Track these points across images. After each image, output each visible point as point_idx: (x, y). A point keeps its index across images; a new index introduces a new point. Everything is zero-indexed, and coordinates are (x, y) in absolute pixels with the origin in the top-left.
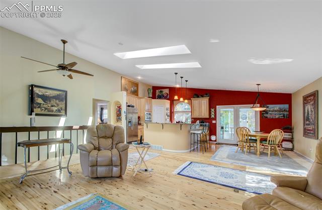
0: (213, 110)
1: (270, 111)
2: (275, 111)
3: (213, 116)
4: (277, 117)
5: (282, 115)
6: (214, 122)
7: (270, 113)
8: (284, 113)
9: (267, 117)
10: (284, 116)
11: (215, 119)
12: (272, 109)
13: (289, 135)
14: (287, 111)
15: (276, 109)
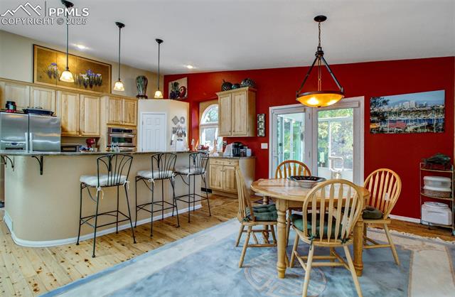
0: (262, 118)
1: (390, 113)
2: (407, 112)
3: (261, 133)
4: (409, 129)
5: (425, 124)
6: (264, 146)
7: (393, 118)
8: (430, 116)
9: (382, 131)
10: (430, 126)
11: (266, 139)
12: (396, 109)
13: (444, 184)
14: (438, 111)
15: (407, 106)
